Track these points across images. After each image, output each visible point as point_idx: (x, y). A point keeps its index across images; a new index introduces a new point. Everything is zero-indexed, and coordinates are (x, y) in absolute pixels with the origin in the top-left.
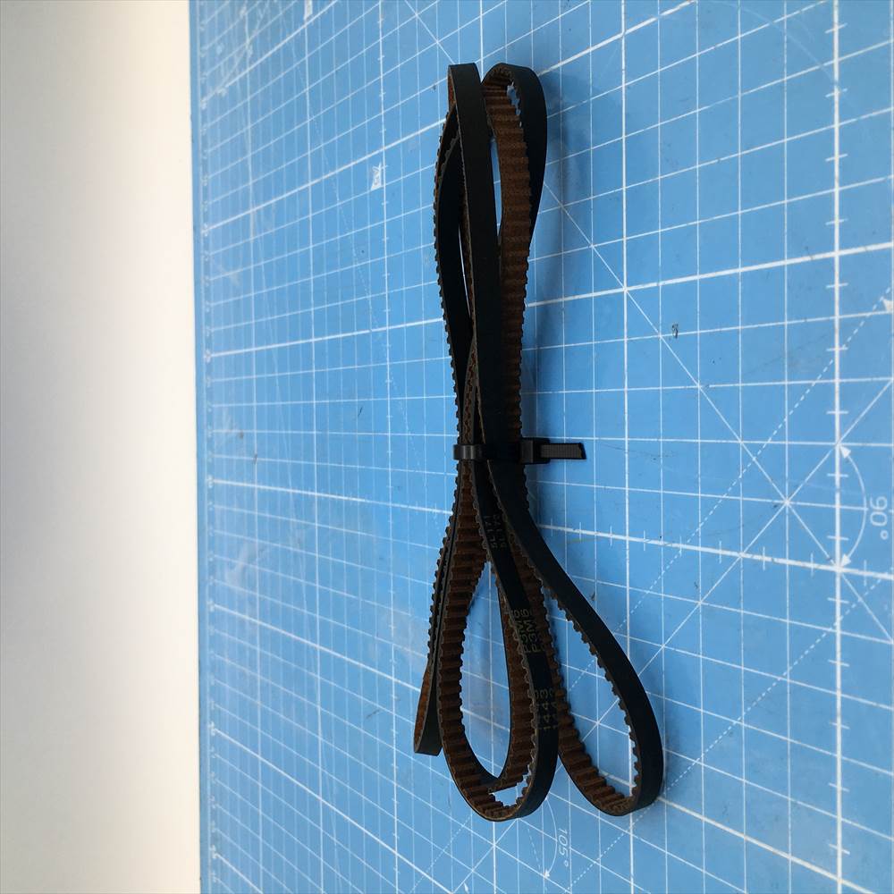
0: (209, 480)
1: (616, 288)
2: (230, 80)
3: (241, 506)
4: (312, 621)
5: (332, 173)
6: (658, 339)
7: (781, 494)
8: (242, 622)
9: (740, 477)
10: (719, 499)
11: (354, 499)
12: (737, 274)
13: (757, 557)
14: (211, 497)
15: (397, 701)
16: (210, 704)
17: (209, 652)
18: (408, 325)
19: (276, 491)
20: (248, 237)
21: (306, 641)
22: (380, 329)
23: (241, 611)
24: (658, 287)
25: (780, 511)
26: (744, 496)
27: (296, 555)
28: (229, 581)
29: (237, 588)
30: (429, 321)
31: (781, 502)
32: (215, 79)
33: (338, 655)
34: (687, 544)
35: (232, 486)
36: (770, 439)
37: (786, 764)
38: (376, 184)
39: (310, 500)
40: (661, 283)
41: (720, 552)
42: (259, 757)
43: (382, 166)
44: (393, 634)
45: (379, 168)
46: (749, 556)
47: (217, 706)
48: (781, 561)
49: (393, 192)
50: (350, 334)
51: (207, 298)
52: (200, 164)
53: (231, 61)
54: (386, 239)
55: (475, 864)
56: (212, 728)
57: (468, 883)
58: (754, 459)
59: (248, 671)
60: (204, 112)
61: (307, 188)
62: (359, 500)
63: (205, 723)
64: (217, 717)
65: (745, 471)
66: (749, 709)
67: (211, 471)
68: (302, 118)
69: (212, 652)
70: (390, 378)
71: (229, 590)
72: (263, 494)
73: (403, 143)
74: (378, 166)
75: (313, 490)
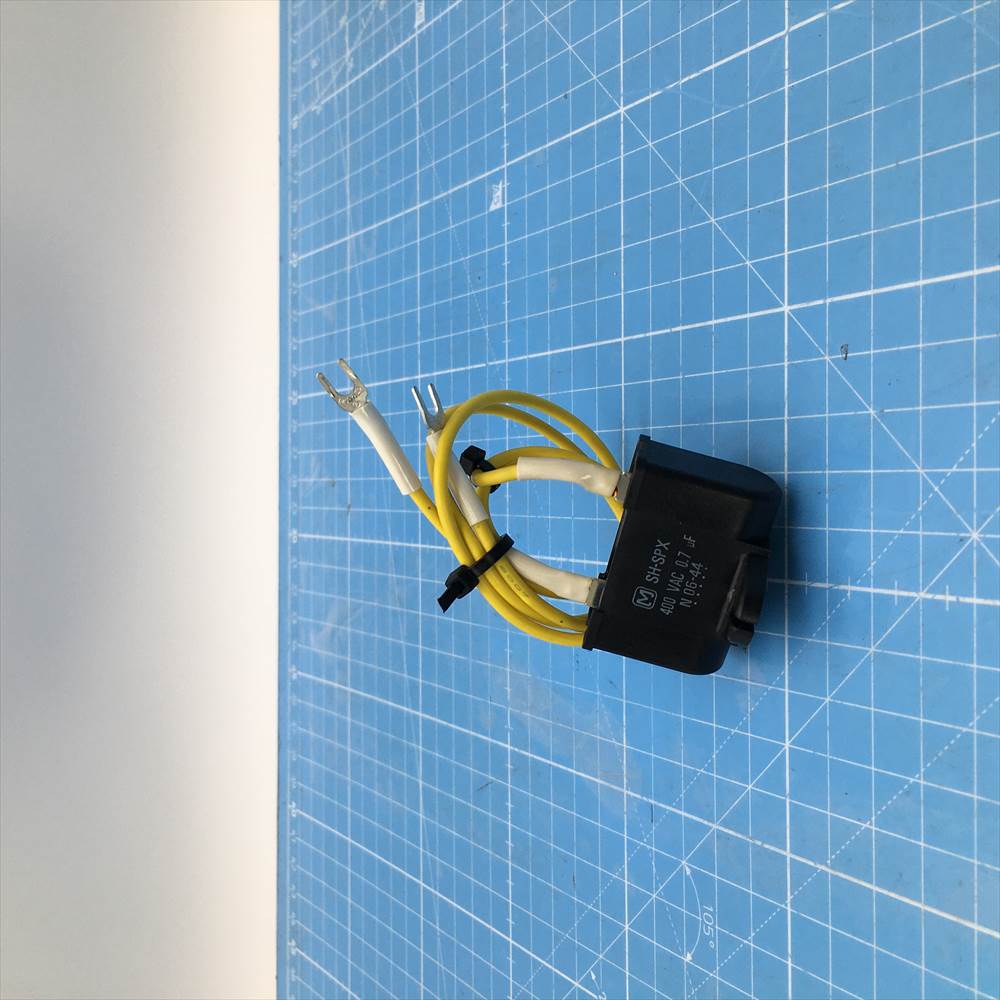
0: (293, 534)
1: (777, 307)
2: (326, 95)
3: (331, 561)
4: (414, 686)
5: (445, 194)
6: (825, 361)
7: (967, 525)
8: (330, 689)
9: (920, 509)
10: (895, 534)
12: (917, 287)
13: (939, 597)
14: (295, 552)
15: (513, 771)
16: (291, 783)
17: (291, 725)
18: (531, 356)
19: (372, 545)
20: (345, 265)
21: (405, 709)
22: (498, 362)
23: (329, 677)
25: (966, 545)
26: (924, 530)
27: (395, 613)
28: (315, 646)
29: (324, 653)
30: (556, 352)
31: (968, 535)
32: (308, 96)
33: (444, 723)
34: (856, 585)
35: (321, 541)
36: (956, 466)
37: (972, 824)
38: (495, 204)
39: (413, 553)
40: (829, 300)
41: (895, 593)
42: (349, 839)
43: (503, 184)
44: (509, 697)
45: (500, 186)
46: (930, 596)
47: (300, 784)
48: (968, 600)
49: (515, 212)
50: (462, 369)
51: (295, 334)
52: (288, 190)
53: (328, 75)
54: (506, 263)
55: (604, 949)
56: (293, 809)
57: (595, 970)
58: (936, 489)
59: (337, 744)
60: (295, 132)
61: (415, 211)
63: (285, 803)
64: (300, 798)
65: (925, 502)
66: (929, 765)
67: (296, 524)
68: (410, 134)
69: (294, 724)
71: (316, 655)
72: (356, 548)
73: (528, 158)
74: (497, 183)
75: (416, 542)
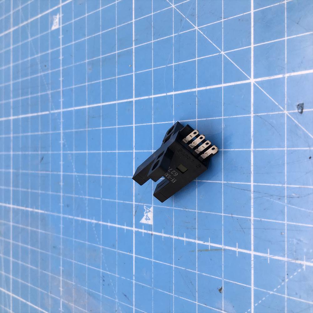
1: (245, 80)
5: (26, 23)
6: (284, 114)
11: (36, 210)
18: (76, 108)
21: (4, 290)
22: (56, 111)
24: (284, 78)
30: (91, 106)
33: (24, 301)
34: (311, 262)
40: (287, 75)
43: (60, 15)
45: (58, 16)
50: (35, 114)
54: (61, 58)
61: (10, 33)
62: (40, 211)
70: (63, 140)
74: (56, 15)
75: (9, 204)
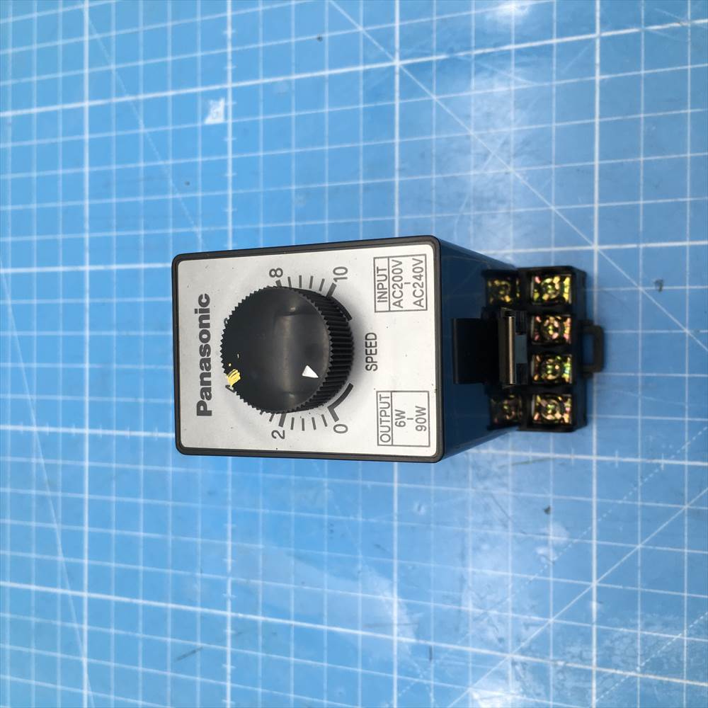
1: (586, 245)
4: (75, 568)
5: (132, 98)
6: (638, 291)
15: (233, 636)
19: (2, 430)
21: (59, 591)
24: (638, 248)
27: (42, 497)
34: (671, 459)
38: (214, 118)
39: (74, 438)
40: (642, 246)
43: (226, 100)
44: (229, 568)
49: (243, 130)
50: (159, 265)
54: (230, 174)
73: (265, 84)
74: (217, 100)
75: (80, 427)
